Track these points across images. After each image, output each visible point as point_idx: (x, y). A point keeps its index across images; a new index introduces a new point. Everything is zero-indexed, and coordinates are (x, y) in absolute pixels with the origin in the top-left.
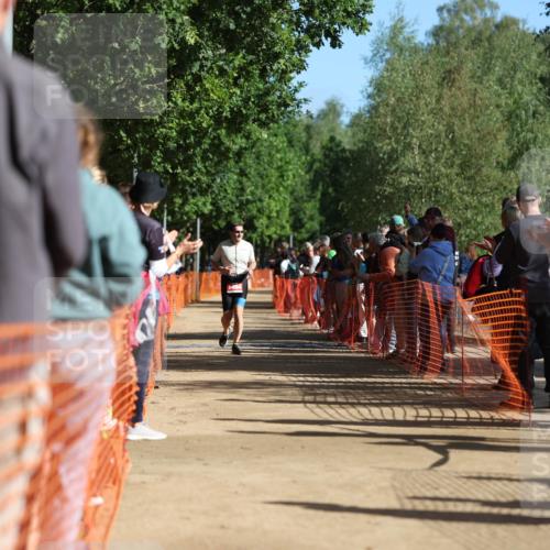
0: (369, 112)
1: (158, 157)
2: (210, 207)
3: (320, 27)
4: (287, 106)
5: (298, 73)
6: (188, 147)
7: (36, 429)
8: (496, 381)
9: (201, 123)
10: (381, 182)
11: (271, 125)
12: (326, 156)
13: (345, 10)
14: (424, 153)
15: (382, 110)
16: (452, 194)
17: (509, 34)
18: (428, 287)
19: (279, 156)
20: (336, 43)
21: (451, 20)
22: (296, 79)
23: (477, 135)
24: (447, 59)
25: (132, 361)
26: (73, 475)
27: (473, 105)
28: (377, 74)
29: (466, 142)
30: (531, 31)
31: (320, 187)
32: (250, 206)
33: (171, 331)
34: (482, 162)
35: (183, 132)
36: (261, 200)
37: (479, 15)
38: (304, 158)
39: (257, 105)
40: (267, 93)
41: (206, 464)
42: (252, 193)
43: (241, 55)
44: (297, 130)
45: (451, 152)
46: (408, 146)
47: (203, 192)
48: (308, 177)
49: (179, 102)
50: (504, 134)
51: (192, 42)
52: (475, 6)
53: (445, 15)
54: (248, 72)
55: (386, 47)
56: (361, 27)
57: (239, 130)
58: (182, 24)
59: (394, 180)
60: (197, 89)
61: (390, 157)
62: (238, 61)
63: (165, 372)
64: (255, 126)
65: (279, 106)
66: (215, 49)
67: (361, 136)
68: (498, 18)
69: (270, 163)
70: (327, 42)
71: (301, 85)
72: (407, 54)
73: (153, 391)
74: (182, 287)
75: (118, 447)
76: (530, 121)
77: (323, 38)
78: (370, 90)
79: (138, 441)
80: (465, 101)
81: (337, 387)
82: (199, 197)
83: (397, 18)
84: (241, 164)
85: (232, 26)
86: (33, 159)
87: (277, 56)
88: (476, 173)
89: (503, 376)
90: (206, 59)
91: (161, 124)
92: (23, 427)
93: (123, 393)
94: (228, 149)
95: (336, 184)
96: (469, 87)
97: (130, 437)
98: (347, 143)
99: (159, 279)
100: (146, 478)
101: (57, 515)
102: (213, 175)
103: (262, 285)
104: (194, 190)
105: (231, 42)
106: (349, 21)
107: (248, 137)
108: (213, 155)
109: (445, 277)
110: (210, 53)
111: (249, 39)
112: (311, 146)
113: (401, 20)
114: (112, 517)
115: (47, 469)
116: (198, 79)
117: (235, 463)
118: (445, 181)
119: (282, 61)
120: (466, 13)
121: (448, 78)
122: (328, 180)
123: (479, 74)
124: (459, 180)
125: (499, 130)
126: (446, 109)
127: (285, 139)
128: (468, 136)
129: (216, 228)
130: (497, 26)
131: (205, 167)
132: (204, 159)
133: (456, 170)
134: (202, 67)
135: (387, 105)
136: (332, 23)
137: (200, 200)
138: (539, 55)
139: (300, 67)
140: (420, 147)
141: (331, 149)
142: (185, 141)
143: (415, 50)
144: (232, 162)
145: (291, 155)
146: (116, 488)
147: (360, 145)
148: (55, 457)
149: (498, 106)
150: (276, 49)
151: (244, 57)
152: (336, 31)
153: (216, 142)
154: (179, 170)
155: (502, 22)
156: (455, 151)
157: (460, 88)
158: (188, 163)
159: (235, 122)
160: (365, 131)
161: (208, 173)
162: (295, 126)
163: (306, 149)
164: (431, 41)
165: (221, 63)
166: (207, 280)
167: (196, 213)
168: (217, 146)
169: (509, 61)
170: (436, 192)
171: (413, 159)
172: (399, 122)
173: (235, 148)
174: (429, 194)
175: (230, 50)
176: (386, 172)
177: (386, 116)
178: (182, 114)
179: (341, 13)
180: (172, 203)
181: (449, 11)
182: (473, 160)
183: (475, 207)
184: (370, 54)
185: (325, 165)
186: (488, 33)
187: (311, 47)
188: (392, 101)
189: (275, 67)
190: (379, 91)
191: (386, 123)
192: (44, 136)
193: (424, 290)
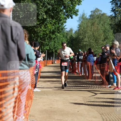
0: (78, 30)
1: (39, 39)
2: (49, 48)
3: (69, 15)
4: (63, 29)
5: (65, 23)
6: (45, 37)
7: (16, 89)
8: (102, 80)
9: (47, 33)
10: (80, 43)
11: (60, 33)
12: (70, 39)
13: (74, 12)
14: (88, 38)
15: (80, 30)
16: (93, 46)
17: (104, 16)
18: (89, 63)
19: (61, 39)
20: (72, 18)
21: (93, 14)
22: (65, 24)
23: (98, 35)
24: (93, 21)
25: (34, 77)
26: (23, 98)
27: (97, 29)
28: (80, 23)
29: (96, 36)
30: (108, 16)
31: (69, 44)
32: (56, 48)
33: (42, 71)
34: (99, 40)
35: (44, 34)
36: (58, 47)
37: (98, 13)
38: (66, 39)
39: (57, 29)
40: (59, 27)
41: (48, 96)
42: (56, 46)
43: (54, 20)
44: (65, 34)
45: (93, 38)
46: (85, 37)
47: (47, 45)
48: (67, 43)
49: (43, 29)
50: (103, 34)
51: (45, 18)
52: (98, 11)
53: (92, 12)
54: (56, 23)
55: (81, 18)
56: (77, 15)
57: (54, 34)
58: (43, 14)
59: (83, 43)
60: (46, 26)
61: (82, 39)
62: (54, 21)
63: (40, 79)
64: (57, 33)
65: (61, 29)
66: (50, 19)
67: (76, 35)
68: (102, 13)
69: (60, 40)
70: (70, 18)
71: (65, 25)
72: (85, 20)
73: (38, 82)
74: (43, 63)
75: (32, 92)
76: (108, 32)
77: (70, 17)
78: (78, 26)
79: (35, 92)
80: (96, 28)
81: (72, 82)
82: (46, 46)
83: (83, 13)
84: (54, 40)
85: (53, 15)
86: (15, 39)
87: (61, 20)
88: (98, 42)
89: (103, 79)
90: (48, 21)
91: (40, 33)
92: (14, 89)
93: (32, 83)
94: (52, 37)
95: (72, 44)
96: (97, 26)
97: (34, 91)
98: (74, 36)
99: (39, 62)
100: (37, 98)
101: (20, 105)
102: (49, 42)
103: (58, 63)
104: (46, 45)
105: (53, 18)
106: (74, 14)
107: (56, 35)
108: (49, 38)
109: (92, 61)
110: (49, 20)
111: (56, 17)
112: (67, 37)
113: (84, 13)
114: (31, 106)
115: (18, 97)
116: (46, 24)
117: (53, 96)
118: (92, 43)
119: (62, 21)
120: (96, 12)
121: (93, 24)
122: (70, 43)
123: (98, 23)
124: (95, 43)
125: (102, 34)
126: (92, 30)
127: (62, 36)
128: (97, 35)
129: (50, 52)
130: (102, 15)
131: (48, 41)
132: (48, 39)
133: (94, 41)
134: (47, 22)
135: (81, 29)
136: (71, 14)
137: (47, 47)
138: (110, 20)
139: (65, 22)
140: (88, 37)
141: (71, 37)
142: (44, 36)
143: (87, 19)
144: (53, 40)
145: (64, 38)
146: (31, 100)
147: (77, 37)
148: (20, 95)
149: (102, 29)
150: (61, 19)
151: (55, 20)
152: (72, 16)
153: (50, 36)
154: (43, 41)
155: (103, 14)
156: (94, 38)
157: (95, 26)
158: (44, 40)
159: (53, 32)
160: (77, 34)
161: (48, 42)
162: (64, 33)
163: (66, 37)
164: (90, 17)
165: (51, 22)
166: (48, 62)
167: (46, 49)
168: (50, 37)
169: (104, 21)
170: (91, 45)
171: (86, 39)
172: (84, 32)
173: (53, 37)
174: (89, 46)
175: (52, 19)
176: (81, 42)
177: (81, 31)
178: (43, 31)
179: (73, 12)
180: (41, 47)
181: (93, 12)
182: (97, 39)
183: (98, 48)
184: (78, 20)
185: (70, 40)
186: (100, 16)
187: (67, 19)
188: (82, 28)
189: (61, 22)
190: (80, 27)
191: (81, 33)
192: (18, 35)
193: (88, 63)
